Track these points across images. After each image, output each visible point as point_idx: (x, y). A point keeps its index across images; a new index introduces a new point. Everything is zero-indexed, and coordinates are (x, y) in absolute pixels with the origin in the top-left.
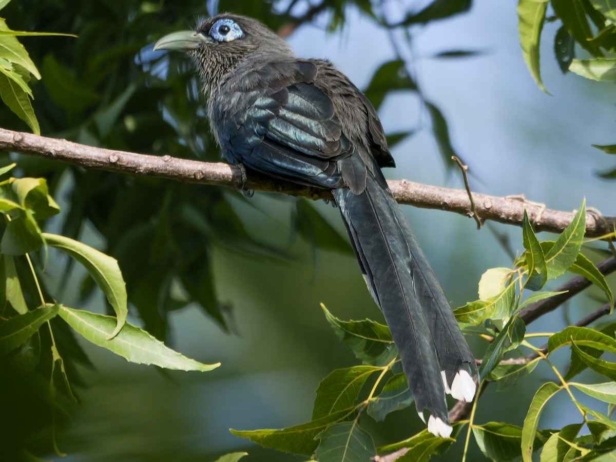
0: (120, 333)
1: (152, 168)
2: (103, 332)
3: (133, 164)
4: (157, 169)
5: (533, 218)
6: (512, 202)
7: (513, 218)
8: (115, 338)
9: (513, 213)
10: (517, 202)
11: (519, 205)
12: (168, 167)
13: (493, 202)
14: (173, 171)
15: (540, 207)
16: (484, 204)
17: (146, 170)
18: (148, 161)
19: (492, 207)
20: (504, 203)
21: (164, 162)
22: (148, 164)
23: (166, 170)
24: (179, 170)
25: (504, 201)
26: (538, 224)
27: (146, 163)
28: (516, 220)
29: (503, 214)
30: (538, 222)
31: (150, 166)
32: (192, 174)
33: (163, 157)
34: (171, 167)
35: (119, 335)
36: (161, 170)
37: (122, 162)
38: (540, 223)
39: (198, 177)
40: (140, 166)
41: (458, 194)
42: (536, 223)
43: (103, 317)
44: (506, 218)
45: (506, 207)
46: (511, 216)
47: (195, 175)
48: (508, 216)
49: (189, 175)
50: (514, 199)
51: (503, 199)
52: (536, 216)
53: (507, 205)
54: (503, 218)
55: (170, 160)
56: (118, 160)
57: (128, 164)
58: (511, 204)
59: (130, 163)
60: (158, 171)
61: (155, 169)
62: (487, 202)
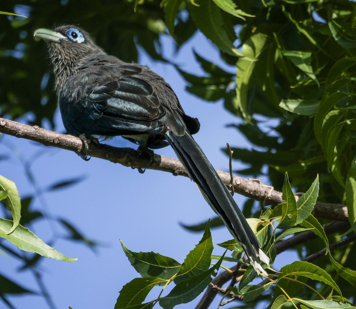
0: (15, 231)
1: (27, 133)
2: (3, 230)
3: (15, 128)
4: (30, 134)
5: (266, 194)
6: (253, 182)
7: (253, 193)
8: (11, 234)
9: (254, 190)
10: (256, 183)
11: (258, 185)
12: (37, 133)
13: (242, 181)
14: (40, 136)
15: (270, 188)
16: (236, 181)
17: (22, 133)
18: (24, 128)
19: (240, 184)
20: (248, 182)
21: (34, 130)
22: (25, 129)
23: (35, 135)
24: (44, 136)
25: (248, 181)
26: (269, 198)
27: (23, 129)
28: (255, 194)
29: (247, 189)
30: (269, 197)
31: (26, 131)
32: (52, 140)
33: (34, 127)
34: (39, 133)
35: (13, 232)
36: (33, 135)
37: (8, 126)
38: (271, 198)
39: (56, 142)
40: (19, 130)
41: (220, 173)
42: (268, 197)
43: (3, 220)
44: (249, 192)
45: (249, 185)
46: (252, 191)
47: (54, 140)
48: (250, 191)
49: (50, 140)
50: (254, 181)
51: (246, 180)
52: (268, 194)
53: (250, 184)
54: (247, 192)
55: (38, 129)
56: (6, 125)
57: (11, 128)
58: (252, 183)
59: (13, 127)
60: (30, 135)
61: (29, 133)
62: (238, 180)
